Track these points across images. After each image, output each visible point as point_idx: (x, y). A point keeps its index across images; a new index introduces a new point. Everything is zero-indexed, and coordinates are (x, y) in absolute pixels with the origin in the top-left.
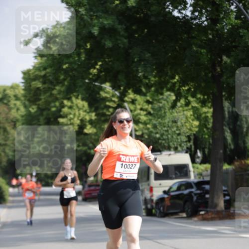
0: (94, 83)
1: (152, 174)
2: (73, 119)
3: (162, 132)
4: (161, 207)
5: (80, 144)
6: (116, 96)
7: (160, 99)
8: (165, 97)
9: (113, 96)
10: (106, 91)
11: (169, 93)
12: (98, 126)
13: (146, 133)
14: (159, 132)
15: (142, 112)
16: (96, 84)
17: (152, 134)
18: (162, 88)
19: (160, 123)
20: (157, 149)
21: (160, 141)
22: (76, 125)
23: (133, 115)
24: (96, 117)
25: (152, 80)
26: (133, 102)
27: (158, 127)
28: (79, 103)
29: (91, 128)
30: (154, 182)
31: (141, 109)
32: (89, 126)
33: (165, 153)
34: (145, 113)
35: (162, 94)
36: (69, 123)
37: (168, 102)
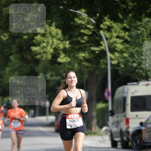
0: (68, 9)
1: (128, 105)
2: (46, 47)
3: (139, 60)
4: (137, 139)
5: (54, 74)
6: (91, 23)
7: (138, 26)
8: (144, 24)
9: (88, 23)
10: (81, 17)
11: (147, 19)
12: (72, 55)
13: (123, 62)
14: (136, 61)
15: (118, 40)
16: (71, 10)
17: (129, 63)
18: (141, 14)
19: (137, 52)
20: (133, 78)
21: (137, 71)
22: (50, 53)
23: (109, 43)
24: (70, 46)
25: (130, 6)
26: (109, 29)
27: (135, 56)
28: (53, 30)
29: (65, 56)
30: (130, 114)
31: (118, 37)
32: (62, 55)
33: (142, 83)
34: (121, 41)
35: (140, 20)
36: (42, 51)
37: (146, 29)
